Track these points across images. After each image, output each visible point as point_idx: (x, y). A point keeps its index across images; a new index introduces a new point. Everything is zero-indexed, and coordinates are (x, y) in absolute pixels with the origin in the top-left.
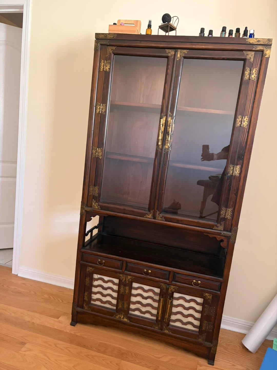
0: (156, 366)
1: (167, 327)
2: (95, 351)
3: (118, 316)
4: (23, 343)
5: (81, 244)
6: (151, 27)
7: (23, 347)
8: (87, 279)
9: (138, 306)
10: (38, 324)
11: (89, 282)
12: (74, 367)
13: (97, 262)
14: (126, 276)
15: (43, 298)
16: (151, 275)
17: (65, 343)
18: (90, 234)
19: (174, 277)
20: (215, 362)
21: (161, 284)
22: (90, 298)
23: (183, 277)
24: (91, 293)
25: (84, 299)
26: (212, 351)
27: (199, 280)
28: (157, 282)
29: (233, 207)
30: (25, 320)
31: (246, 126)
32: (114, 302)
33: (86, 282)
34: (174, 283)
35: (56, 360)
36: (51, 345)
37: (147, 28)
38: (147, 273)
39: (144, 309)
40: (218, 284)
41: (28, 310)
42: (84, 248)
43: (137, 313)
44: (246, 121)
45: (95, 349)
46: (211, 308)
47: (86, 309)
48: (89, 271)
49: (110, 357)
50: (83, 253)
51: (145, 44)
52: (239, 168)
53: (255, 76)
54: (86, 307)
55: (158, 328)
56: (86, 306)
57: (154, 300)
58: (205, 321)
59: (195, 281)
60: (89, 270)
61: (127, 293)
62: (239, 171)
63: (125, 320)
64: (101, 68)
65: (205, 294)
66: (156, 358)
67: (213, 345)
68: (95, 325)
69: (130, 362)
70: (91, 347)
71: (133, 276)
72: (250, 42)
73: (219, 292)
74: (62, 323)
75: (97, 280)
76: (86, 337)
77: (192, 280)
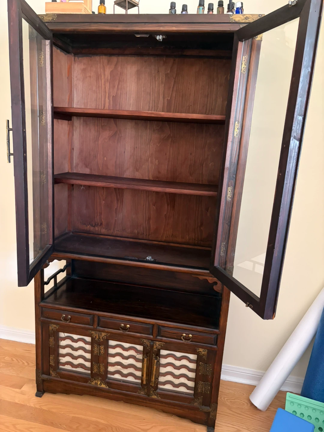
1: (154, 392)
2: (65, 429)
3: (94, 382)
5: (39, 296)
6: (104, 4)
8: (52, 339)
9: (118, 368)
11: (54, 343)
13: (62, 319)
14: (100, 333)
15: (3, 361)
16: (130, 330)
17: (26, 422)
18: (52, 281)
19: (160, 331)
20: (216, 427)
21: (144, 341)
22: (58, 362)
23: (169, 330)
24: (58, 355)
25: (50, 364)
26: (211, 416)
27: (189, 333)
28: (139, 338)
29: (226, 241)
31: (237, 134)
32: (88, 364)
33: (50, 343)
34: (159, 339)
37: (99, 4)
38: (125, 329)
39: (125, 371)
40: (212, 337)
42: (43, 301)
43: (117, 376)
44: (237, 128)
45: (65, 427)
46: (207, 365)
47: (53, 375)
48: (52, 329)
50: (43, 308)
51: (96, 27)
52: (231, 191)
53: (244, 67)
54: (53, 373)
55: (144, 394)
56: (53, 372)
57: (137, 360)
58: (201, 382)
59: (185, 335)
60: (53, 327)
61: (102, 354)
62: (230, 195)
63: (103, 386)
64: (41, 62)
65: (199, 349)
67: (211, 410)
68: (67, 394)
70: (60, 424)
71: (108, 332)
72: (235, 20)
73: (215, 347)
74: (25, 395)
75: (64, 340)
76: (54, 410)
77: (181, 333)
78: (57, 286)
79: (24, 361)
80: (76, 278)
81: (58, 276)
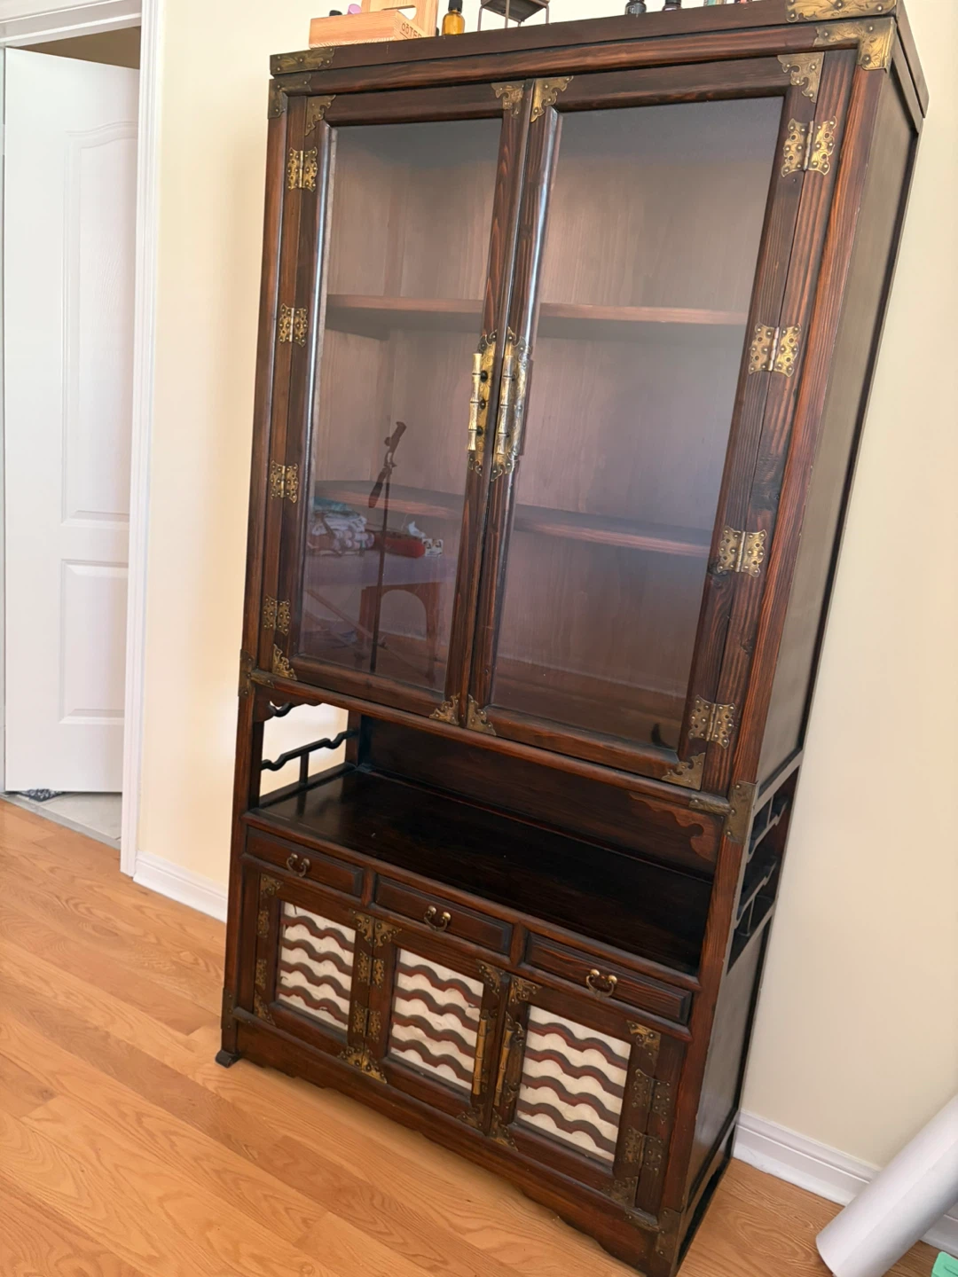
0: (439, 1258)
1: (503, 1126)
2: (254, 1161)
3: (354, 1057)
4: (46, 1091)
5: (244, 794)
6: (460, 10)
7: (38, 1106)
8: (263, 917)
9: (416, 1033)
10: (119, 1042)
11: (268, 927)
12: (161, 1200)
13: (287, 862)
14: (378, 922)
15: (175, 959)
16: (449, 926)
17: (170, 1117)
18: (294, 763)
19: (529, 947)
21: (485, 968)
22: (275, 982)
23: (554, 950)
24: (277, 965)
25: (256, 982)
26: (658, 1248)
27: (609, 970)
28: (473, 956)
29: (737, 700)
30: (86, 1022)
31: (789, 366)
32: (344, 1005)
33: (259, 927)
34: (527, 970)
35: (116, 1166)
36: (123, 1115)
38: (436, 920)
39: (437, 1049)
40: (679, 996)
41: (112, 993)
42: (252, 810)
43: (413, 1057)
44: (788, 350)
45: (256, 1156)
46: (656, 1083)
47: (260, 1015)
48: (267, 889)
49: (293, 1192)
50: (251, 828)
52: (761, 544)
53: (824, 157)
55: (475, 1124)
56: (261, 1005)
57: (467, 1022)
58: (635, 1131)
59: (597, 972)
60: (268, 884)
61: (378, 982)
62: (759, 556)
63: (375, 1074)
64: (292, 178)
65: (636, 1028)
66: (451, 1230)
67: (660, 1228)
68: (288, 1074)
69: (352, 1223)
70: (245, 1145)
71: (396, 924)
72: (802, 14)
73: (685, 1030)
74: (193, 1051)
75: (293, 925)
76: (246, 1108)
77: (588, 966)
78: (306, 784)
80: (367, 771)
81: (312, 755)
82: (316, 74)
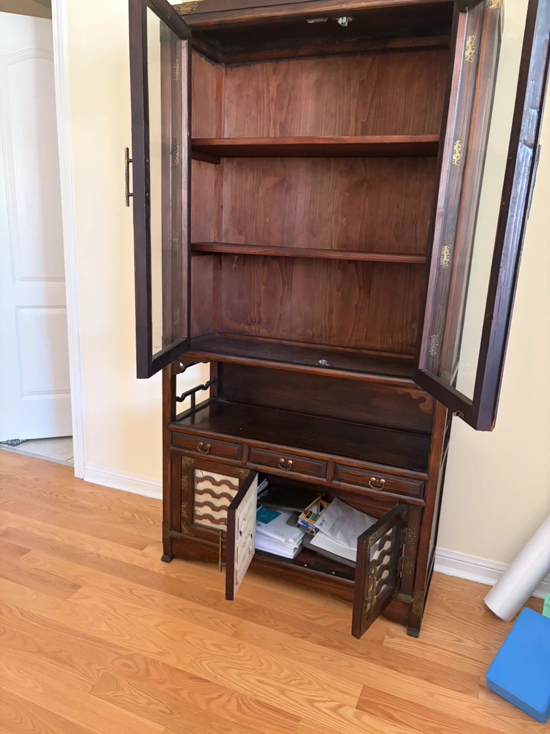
0: (306, 633)
2: (198, 603)
4: (76, 585)
5: (168, 415)
7: (74, 592)
8: (185, 479)
10: (106, 558)
11: (188, 484)
12: (156, 626)
13: (198, 447)
15: (121, 516)
16: (292, 468)
17: (147, 589)
18: (189, 398)
19: (336, 472)
20: (421, 631)
22: (192, 514)
23: (350, 471)
24: (193, 504)
25: (182, 515)
26: (413, 611)
27: (381, 477)
29: (440, 331)
30: (85, 550)
31: (458, 160)
33: (182, 485)
34: (336, 484)
35: (127, 614)
36: (122, 591)
38: (285, 465)
40: (417, 484)
41: (94, 536)
42: (174, 423)
44: (457, 152)
45: (199, 600)
46: (408, 529)
47: (185, 533)
48: (186, 464)
49: (223, 614)
50: (174, 433)
51: (250, 14)
52: (448, 252)
53: (470, 53)
54: (185, 529)
56: (185, 527)
59: (374, 479)
60: (186, 461)
62: (448, 258)
64: (176, 74)
66: (307, 620)
67: (414, 599)
69: (258, 623)
70: (192, 597)
73: (422, 501)
74: (148, 557)
75: (202, 481)
76: (185, 580)
77: (368, 476)
78: (194, 409)
79: (148, 519)
80: (223, 401)
81: (197, 393)
82: (187, 16)
